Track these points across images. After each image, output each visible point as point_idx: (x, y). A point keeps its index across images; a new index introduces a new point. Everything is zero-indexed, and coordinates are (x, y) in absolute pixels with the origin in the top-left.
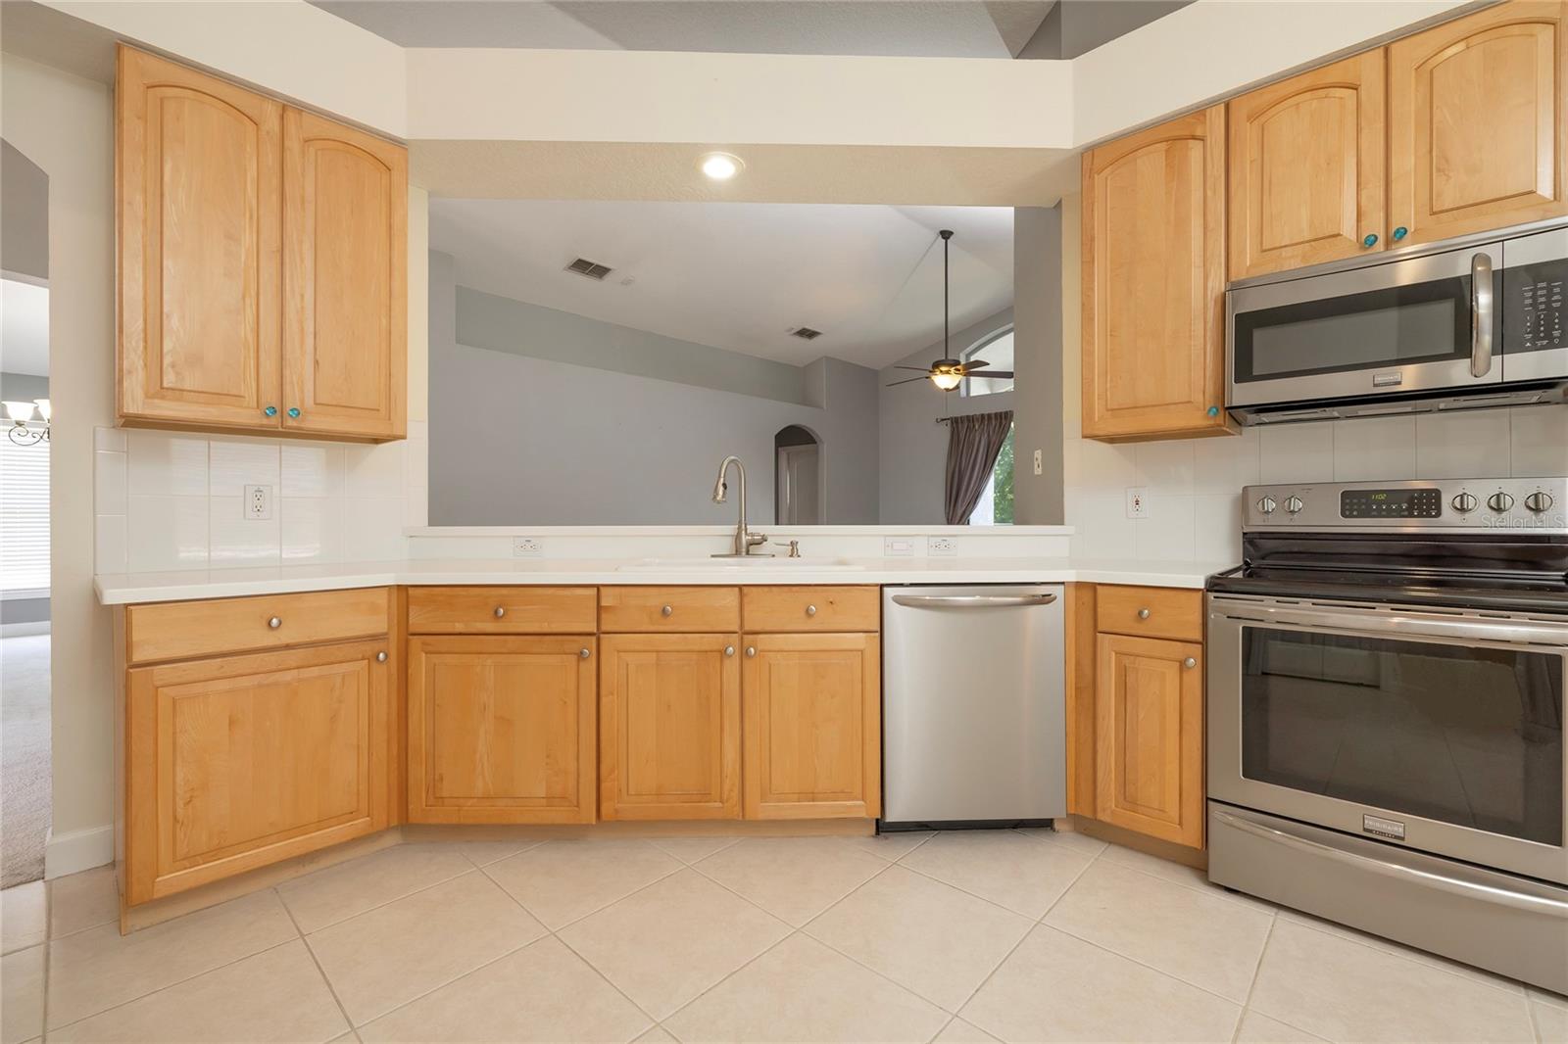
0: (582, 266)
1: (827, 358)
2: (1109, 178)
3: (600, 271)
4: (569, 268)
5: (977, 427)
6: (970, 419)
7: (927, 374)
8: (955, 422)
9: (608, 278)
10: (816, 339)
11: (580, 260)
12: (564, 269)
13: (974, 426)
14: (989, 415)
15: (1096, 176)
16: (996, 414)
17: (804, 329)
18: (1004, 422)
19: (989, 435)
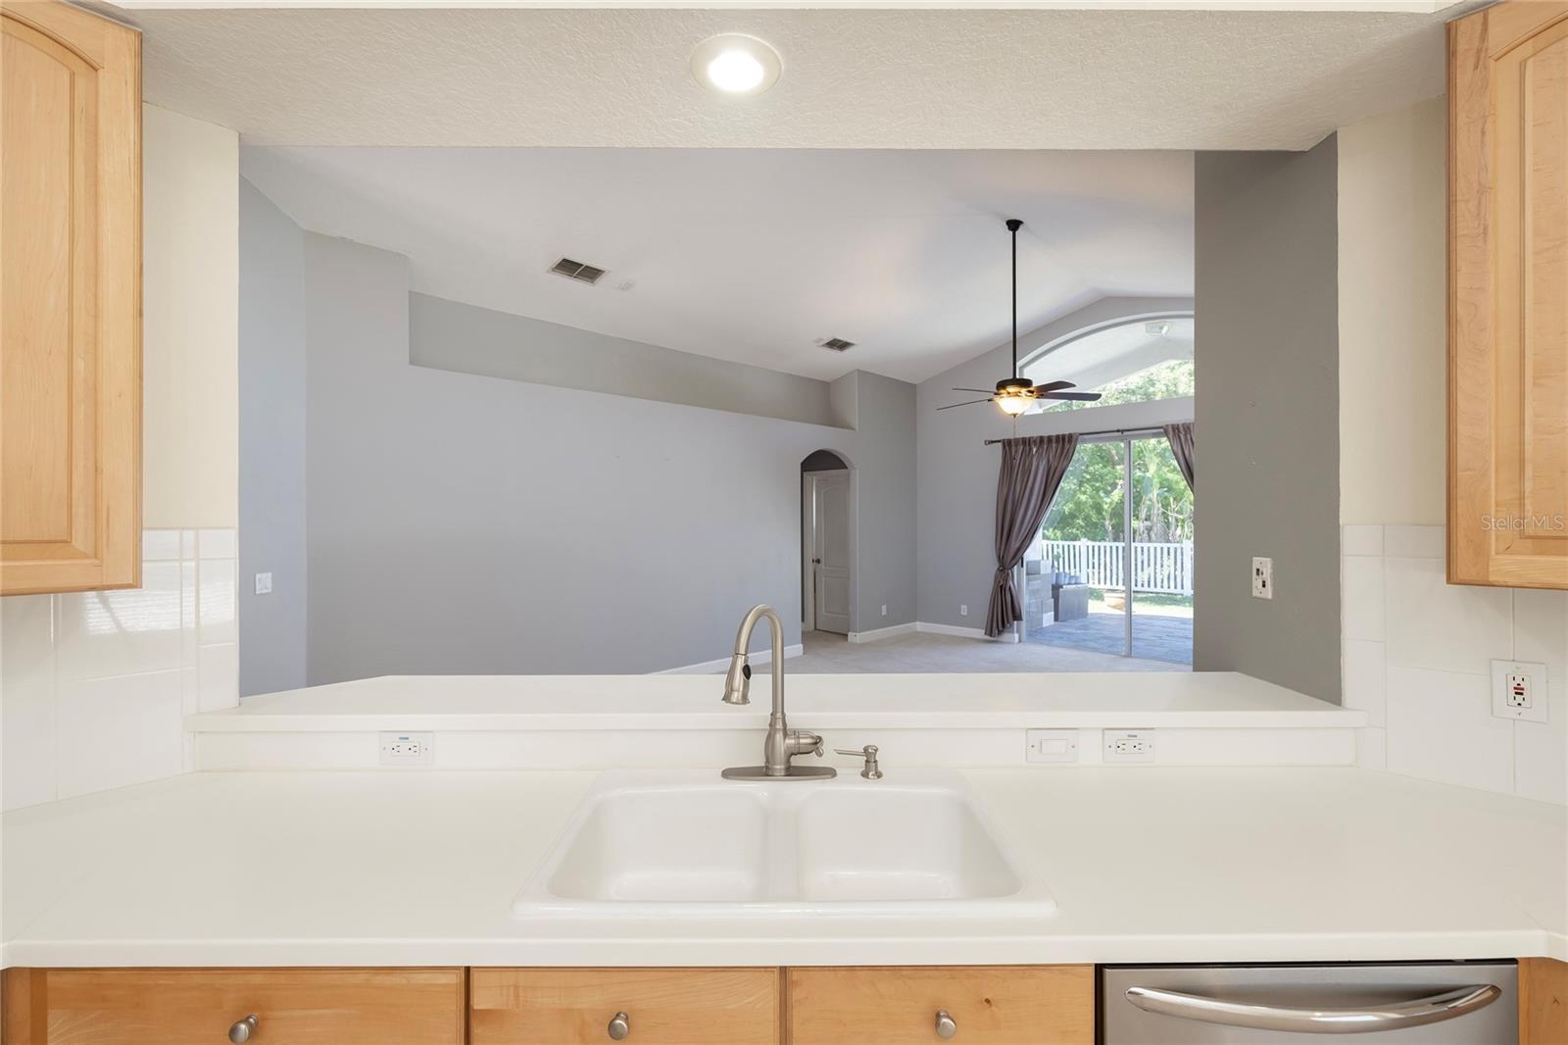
0: (568, 267)
1: (858, 370)
2: (1530, 63)
3: (591, 274)
4: (553, 270)
5: (1035, 450)
6: (1026, 442)
7: (991, 396)
8: (1007, 444)
9: (601, 281)
10: (848, 352)
11: (564, 260)
12: (548, 272)
13: (1031, 449)
14: (1050, 439)
15: (1491, 62)
16: (1058, 437)
17: (835, 340)
18: (1067, 446)
19: (1049, 460)
